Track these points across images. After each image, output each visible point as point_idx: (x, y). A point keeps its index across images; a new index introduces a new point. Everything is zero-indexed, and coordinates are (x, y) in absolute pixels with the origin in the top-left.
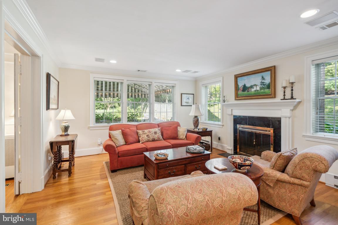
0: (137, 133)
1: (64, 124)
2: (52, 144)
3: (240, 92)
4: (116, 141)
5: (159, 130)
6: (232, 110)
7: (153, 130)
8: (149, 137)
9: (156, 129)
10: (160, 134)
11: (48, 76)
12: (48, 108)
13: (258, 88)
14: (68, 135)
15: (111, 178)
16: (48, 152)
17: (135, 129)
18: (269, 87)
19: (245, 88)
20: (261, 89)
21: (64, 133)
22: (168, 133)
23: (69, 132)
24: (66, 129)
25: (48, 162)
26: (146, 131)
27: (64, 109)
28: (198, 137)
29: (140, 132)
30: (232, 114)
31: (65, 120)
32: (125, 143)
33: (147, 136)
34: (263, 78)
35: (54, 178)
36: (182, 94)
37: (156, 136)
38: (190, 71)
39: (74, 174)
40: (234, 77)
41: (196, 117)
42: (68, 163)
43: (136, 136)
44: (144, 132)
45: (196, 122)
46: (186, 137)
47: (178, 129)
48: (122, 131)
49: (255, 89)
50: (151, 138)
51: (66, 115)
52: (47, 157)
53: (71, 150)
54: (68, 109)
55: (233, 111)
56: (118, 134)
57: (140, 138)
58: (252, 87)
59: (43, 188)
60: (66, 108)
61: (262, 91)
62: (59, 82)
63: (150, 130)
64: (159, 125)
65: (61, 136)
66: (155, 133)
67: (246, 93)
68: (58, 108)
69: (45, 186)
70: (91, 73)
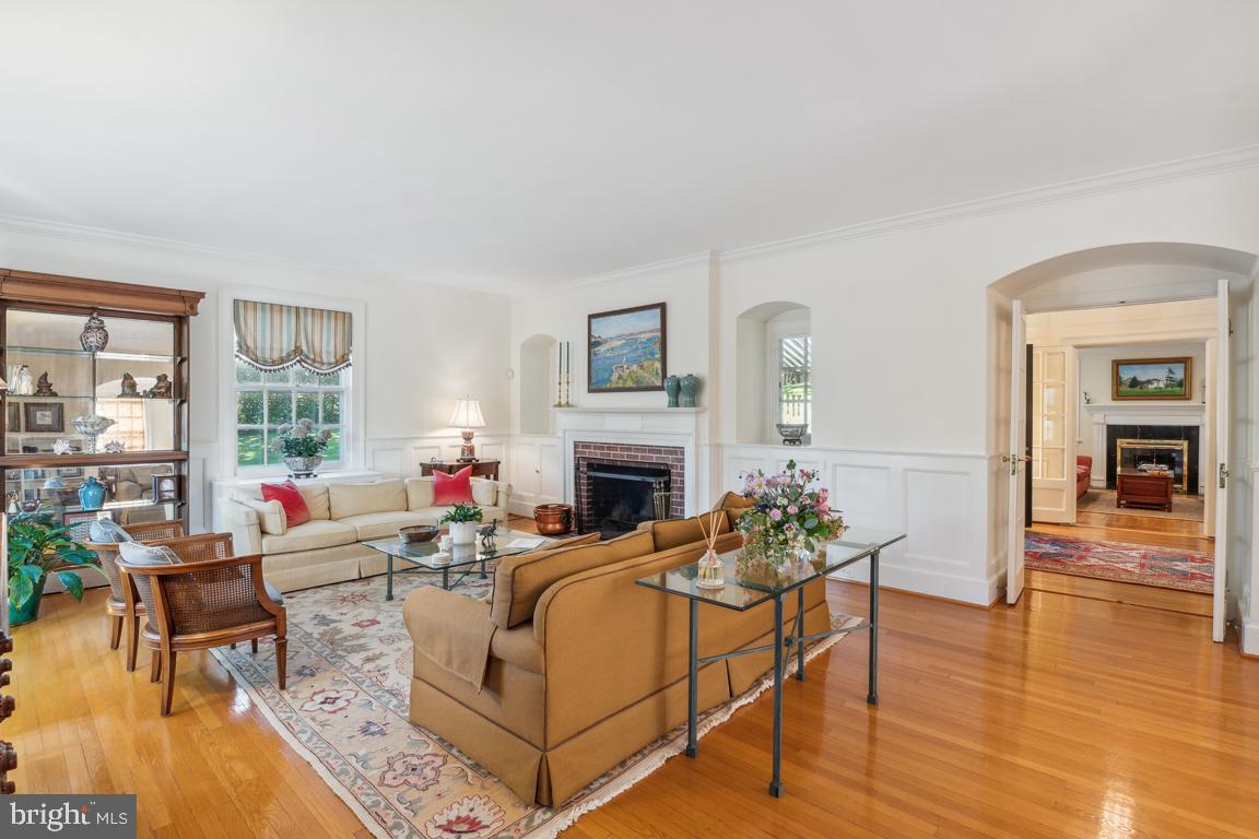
3: (1124, 389)
13: (1162, 385)
18: (1181, 384)
19: (1134, 383)
20: (1167, 386)
34: (1171, 371)
40: (1111, 363)
49: (1155, 385)
58: (1149, 382)
61: (1169, 389)
67: (1137, 389)
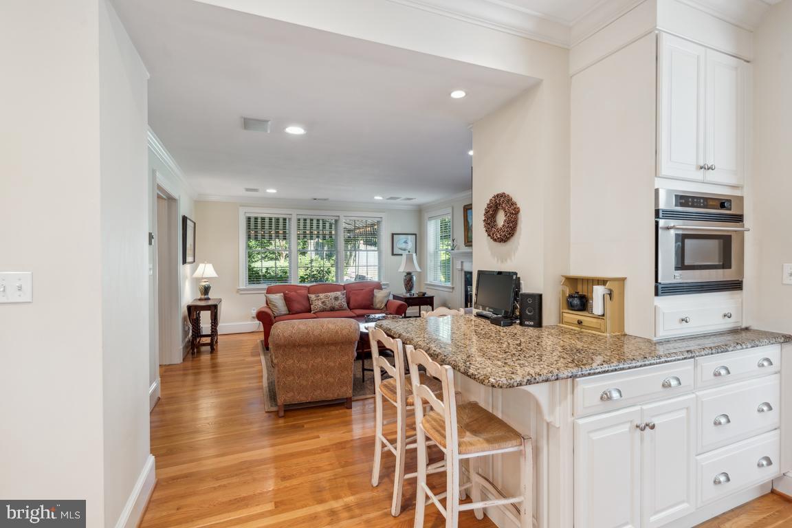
0: (308, 299)
1: (204, 284)
2: (189, 308)
4: (274, 309)
5: (343, 295)
6: (462, 262)
7: (332, 295)
8: (325, 305)
9: (338, 293)
10: (344, 300)
11: (185, 219)
12: (184, 262)
14: (208, 299)
15: (265, 355)
16: (184, 319)
17: (304, 292)
21: (203, 297)
22: (357, 299)
23: (211, 295)
24: (206, 290)
25: (185, 333)
26: (322, 296)
27: (203, 263)
28: (401, 305)
29: (313, 297)
30: (462, 270)
31: (205, 278)
32: (288, 312)
33: (323, 302)
35: (193, 354)
36: (393, 235)
37: (337, 303)
38: (398, 198)
39: (217, 351)
40: (462, 209)
41: (409, 273)
42: (210, 338)
43: (305, 303)
44: (318, 296)
45: (409, 283)
46: (386, 305)
47: (375, 294)
48: (285, 294)
50: (329, 305)
51: (206, 270)
52: (184, 326)
53: (213, 317)
54: (209, 262)
55: (465, 264)
56: (278, 299)
57: (312, 306)
59: (182, 361)
60: (205, 260)
62: (195, 224)
63: (329, 294)
64: (344, 287)
65: (200, 300)
66: (336, 298)
68: (194, 261)
69: (184, 360)
70: (241, 206)
